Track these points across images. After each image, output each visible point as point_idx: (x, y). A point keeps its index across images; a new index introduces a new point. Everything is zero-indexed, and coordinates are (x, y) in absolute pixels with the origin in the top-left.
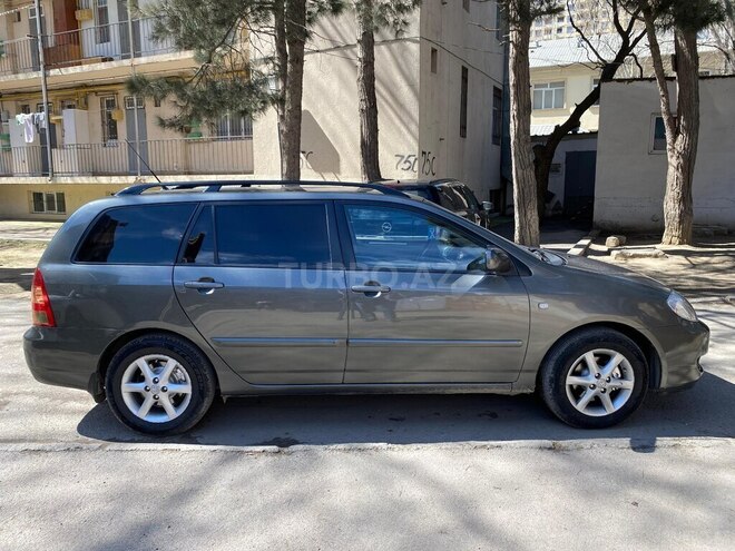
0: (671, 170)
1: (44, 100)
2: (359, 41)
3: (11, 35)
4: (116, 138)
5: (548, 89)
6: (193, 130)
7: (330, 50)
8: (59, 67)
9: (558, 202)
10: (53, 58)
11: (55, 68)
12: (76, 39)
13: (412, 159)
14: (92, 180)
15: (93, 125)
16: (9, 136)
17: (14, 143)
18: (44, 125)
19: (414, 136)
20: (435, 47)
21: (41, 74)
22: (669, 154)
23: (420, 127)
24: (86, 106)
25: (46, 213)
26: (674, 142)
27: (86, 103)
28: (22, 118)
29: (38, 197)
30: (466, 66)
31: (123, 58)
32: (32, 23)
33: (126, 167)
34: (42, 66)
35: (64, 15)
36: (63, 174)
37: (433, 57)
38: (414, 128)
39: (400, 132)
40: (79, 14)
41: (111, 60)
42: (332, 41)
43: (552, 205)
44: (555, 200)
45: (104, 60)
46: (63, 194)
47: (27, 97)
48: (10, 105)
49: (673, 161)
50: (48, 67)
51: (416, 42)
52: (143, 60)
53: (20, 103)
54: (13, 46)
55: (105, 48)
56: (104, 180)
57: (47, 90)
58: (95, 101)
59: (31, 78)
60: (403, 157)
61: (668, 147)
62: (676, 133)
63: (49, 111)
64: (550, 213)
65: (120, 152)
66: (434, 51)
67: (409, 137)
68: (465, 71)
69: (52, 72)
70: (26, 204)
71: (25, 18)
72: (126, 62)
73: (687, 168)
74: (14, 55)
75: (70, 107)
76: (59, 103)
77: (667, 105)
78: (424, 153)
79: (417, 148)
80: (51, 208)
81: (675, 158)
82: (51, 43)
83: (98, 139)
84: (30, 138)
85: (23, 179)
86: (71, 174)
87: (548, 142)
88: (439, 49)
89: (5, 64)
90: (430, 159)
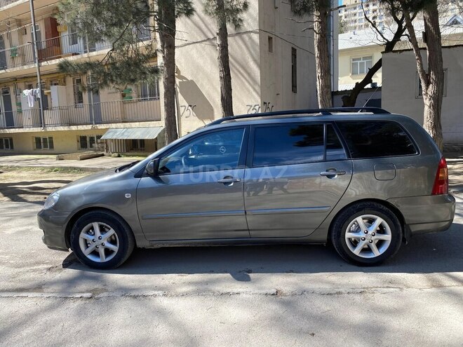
0: (426, 108)
1: (39, 81)
2: (217, 34)
3: (21, 42)
4: (82, 102)
5: (362, 61)
6: (127, 95)
7: (205, 41)
8: (46, 60)
10: (43, 56)
11: (44, 61)
12: (58, 43)
13: (257, 108)
14: (66, 128)
15: (69, 95)
16: (20, 103)
17: (23, 108)
18: (39, 96)
19: (257, 93)
20: (271, 35)
21: (37, 65)
22: (424, 97)
23: (261, 87)
24: (64, 83)
25: (42, 150)
26: (427, 89)
27: (65, 81)
28: (26, 92)
29: (38, 140)
30: (294, 47)
31: (84, 53)
33: (88, 120)
34: (37, 60)
35: (50, 29)
36: (50, 125)
37: (269, 42)
38: (257, 88)
39: (249, 91)
40: (59, 29)
41: (78, 54)
42: (205, 35)
45: (73, 55)
46: (52, 138)
47: (31, 79)
48: (21, 85)
49: (427, 102)
50: (40, 61)
51: (256, 33)
52: (94, 53)
53: (27, 84)
54: (22, 49)
55: (74, 48)
56: (74, 128)
57: (40, 75)
58: (70, 80)
59: (31, 68)
60: (251, 106)
61: (423, 92)
62: (428, 84)
63: (41, 88)
65: (85, 110)
66: (270, 39)
67: (254, 94)
68: (294, 50)
69: (43, 64)
70: (31, 144)
71: (29, 32)
72: (86, 55)
73: (437, 106)
74: (23, 55)
75: (55, 84)
76: (49, 83)
77: (421, 65)
78: (264, 103)
79: (259, 100)
80: (46, 146)
81: (428, 99)
82: (44, 46)
83: (72, 103)
84: (31, 104)
85: (28, 129)
86: (55, 125)
87: (352, 94)
88: (273, 37)
89: (18, 60)
90: (270, 107)
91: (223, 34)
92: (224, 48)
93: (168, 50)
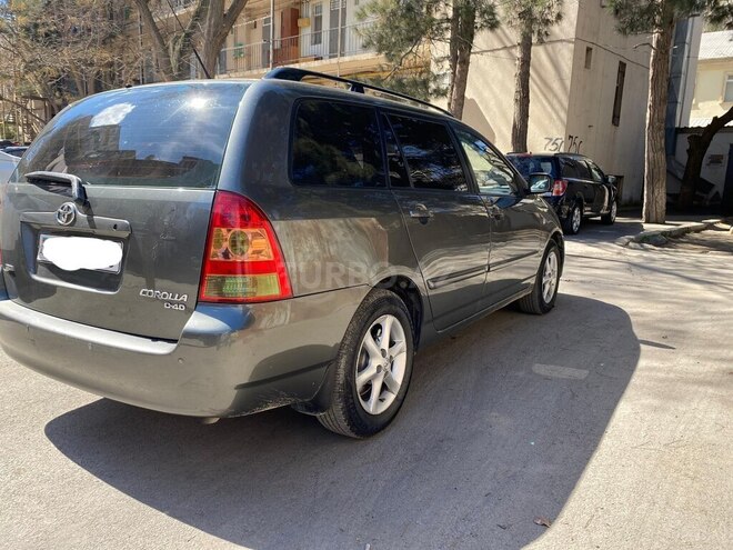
2: (518, 43)
3: (249, 40)
7: (499, 49)
8: (283, 64)
9: (717, 193)
10: (279, 58)
12: (296, 43)
13: (559, 142)
19: (562, 121)
20: (591, 46)
23: (569, 113)
30: (623, 60)
31: (330, 57)
32: (266, 30)
34: (270, 64)
35: (290, 23)
37: (586, 55)
38: (564, 116)
39: (550, 118)
40: (300, 22)
41: (322, 58)
43: (711, 195)
44: (714, 191)
45: (316, 59)
50: (275, 64)
51: (570, 42)
52: (347, 59)
54: (249, 49)
55: (318, 49)
59: (262, 73)
60: (551, 140)
64: (707, 203)
66: (589, 50)
67: (558, 123)
68: (622, 66)
71: (260, 27)
72: (334, 61)
74: (249, 56)
78: (570, 137)
79: (564, 133)
82: (277, 45)
87: (704, 134)
88: (594, 47)
89: (243, 62)
90: (577, 141)
91: (526, 46)
92: (526, 62)
93: (461, 67)
